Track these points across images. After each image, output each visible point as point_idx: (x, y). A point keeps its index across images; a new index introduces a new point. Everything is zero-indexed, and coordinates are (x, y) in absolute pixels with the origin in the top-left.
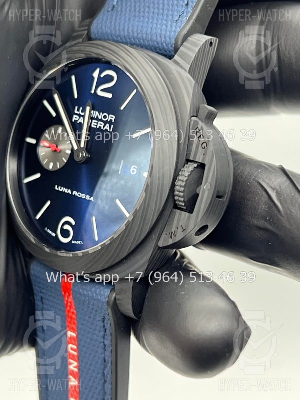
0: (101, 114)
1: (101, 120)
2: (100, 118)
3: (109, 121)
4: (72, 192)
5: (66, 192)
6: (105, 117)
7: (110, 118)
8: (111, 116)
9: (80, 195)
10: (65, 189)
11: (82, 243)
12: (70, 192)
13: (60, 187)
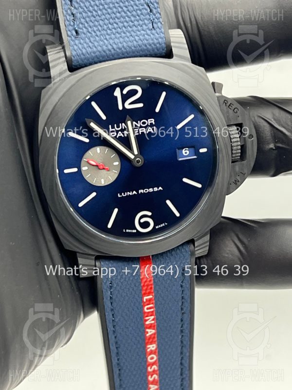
0: (139, 122)
1: (141, 127)
2: (139, 125)
3: (149, 124)
4: (137, 192)
5: (131, 194)
6: (144, 123)
7: (149, 122)
8: (149, 120)
9: (146, 191)
10: (128, 193)
11: (166, 224)
12: (135, 192)
13: (123, 194)
